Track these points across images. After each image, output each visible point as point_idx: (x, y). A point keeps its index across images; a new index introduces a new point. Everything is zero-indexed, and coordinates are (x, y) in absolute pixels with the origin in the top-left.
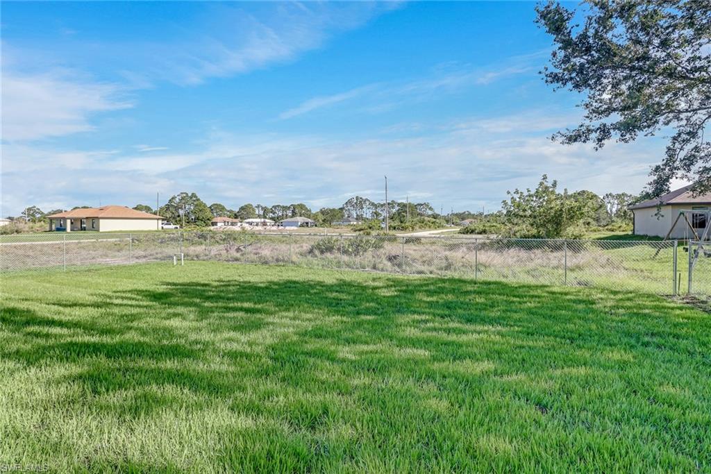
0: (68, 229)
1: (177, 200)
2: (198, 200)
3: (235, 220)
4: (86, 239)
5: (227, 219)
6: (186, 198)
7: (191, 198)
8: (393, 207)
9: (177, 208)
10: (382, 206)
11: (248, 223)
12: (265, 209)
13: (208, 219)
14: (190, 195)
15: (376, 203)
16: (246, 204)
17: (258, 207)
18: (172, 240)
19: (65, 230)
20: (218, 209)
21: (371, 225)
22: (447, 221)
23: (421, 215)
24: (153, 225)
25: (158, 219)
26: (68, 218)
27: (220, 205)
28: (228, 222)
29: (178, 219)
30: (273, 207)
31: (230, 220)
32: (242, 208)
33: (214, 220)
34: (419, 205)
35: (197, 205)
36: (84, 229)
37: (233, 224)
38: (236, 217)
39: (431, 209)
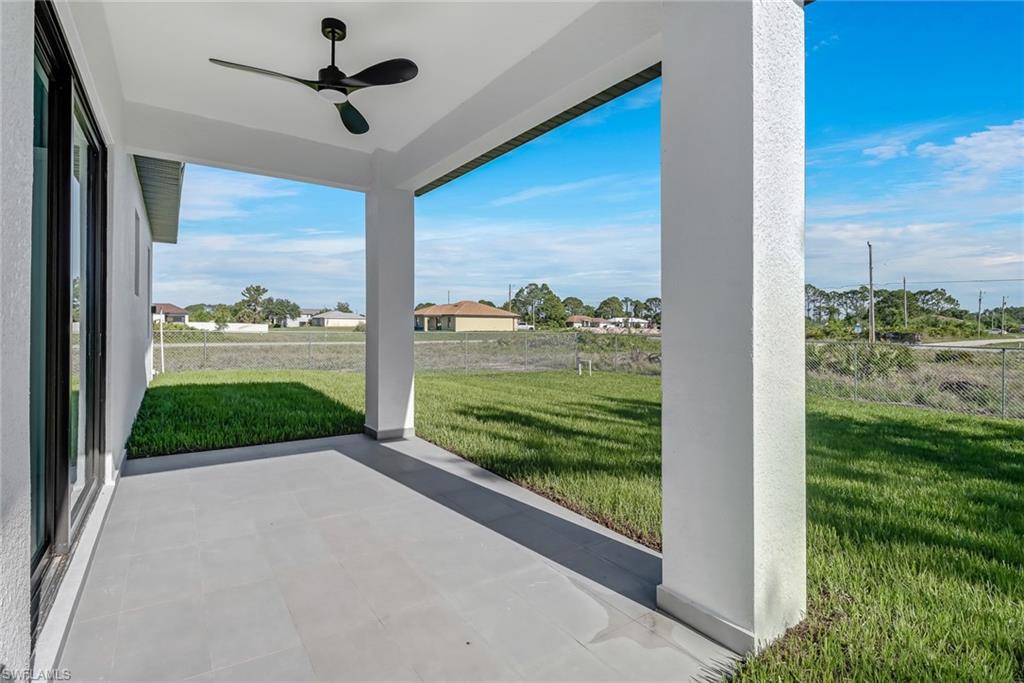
0: (426, 329)
1: (525, 293)
2: (550, 292)
3: (596, 320)
4: (439, 340)
5: (586, 318)
6: (535, 290)
7: (542, 290)
8: (864, 299)
9: (524, 304)
10: (840, 296)
11: (613, 323)
12: (637, 305)
13: (562, 318)
14: (540, 286)
15: (828, 291)
16: (610, 296)
17: (626, 300)
18: (543, 344)
19: (422, 329)
20: (574, 303)
21: (828, 330)
22: (988, 324)
23: (928, 312)
24: (508, 325)
25: (514, 318)
26: (426, 316)
27: (576, 299)
28: (587, 322)
29: (527, 317)
30: (648, 301)
31: (589, 319)
32: (605, 303)
33: (569, 320)
34: (921, 293)
35: (549, 300)
36: (439, 328)
37: (594, 325)
38: (597, 315)
39: (950, 300)
